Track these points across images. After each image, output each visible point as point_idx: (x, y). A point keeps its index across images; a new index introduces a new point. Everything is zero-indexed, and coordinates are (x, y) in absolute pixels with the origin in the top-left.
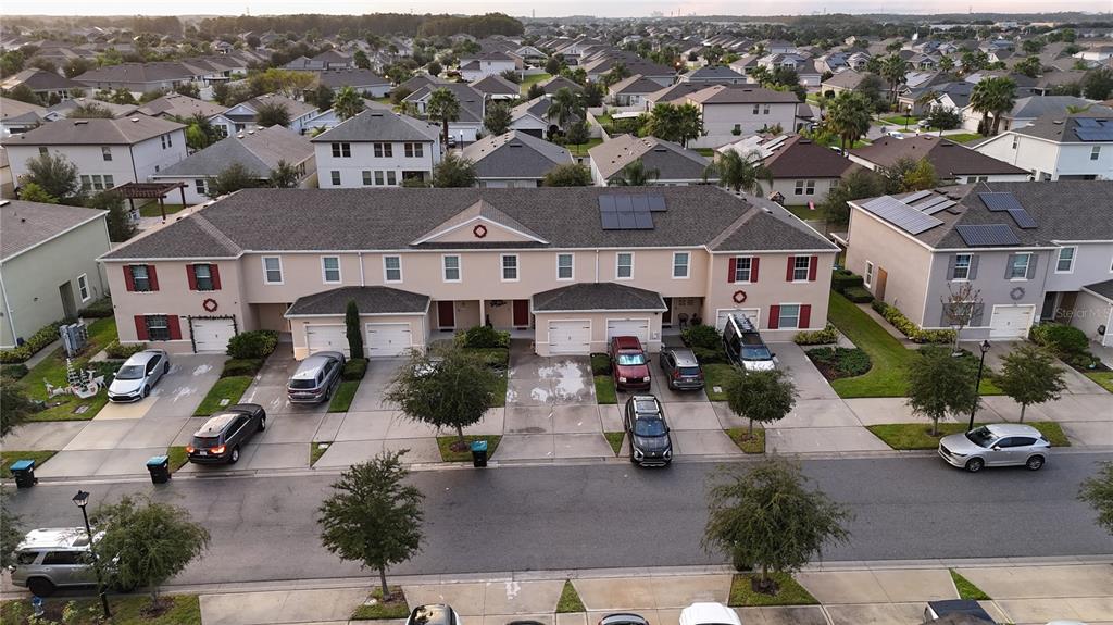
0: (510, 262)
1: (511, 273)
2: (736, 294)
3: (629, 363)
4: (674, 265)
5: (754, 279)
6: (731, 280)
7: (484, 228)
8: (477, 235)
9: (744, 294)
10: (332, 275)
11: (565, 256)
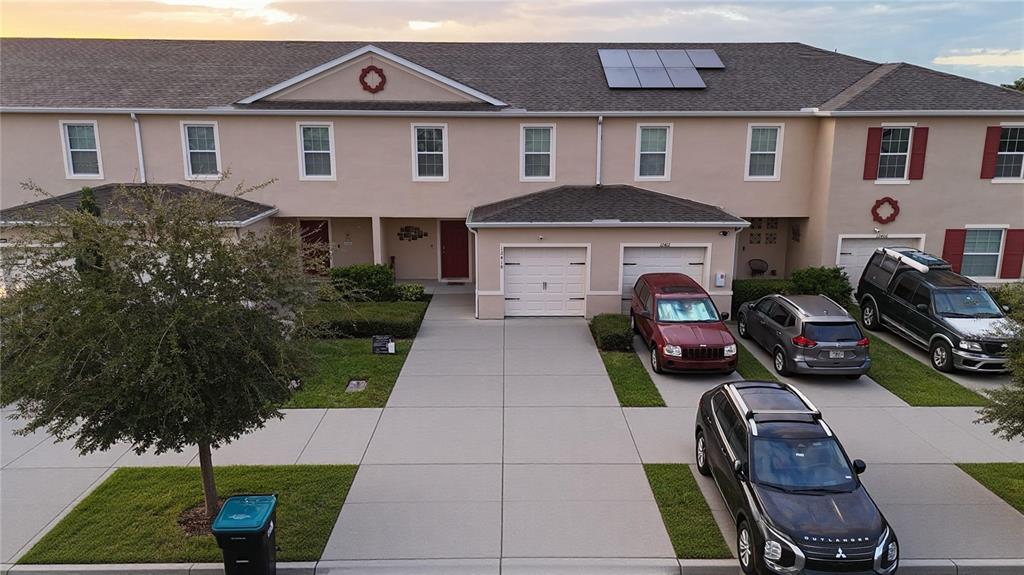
0: (429, 142)
1: (430, 165)
2: (879, 203)
3: (682, 317)
4: (748, 152)
5: (917, 174)
6: (870, 174)
7: (380, 72)
8: (366, 87)
9: (894, 204)
10: (83, 162)
11: (537, 130)
